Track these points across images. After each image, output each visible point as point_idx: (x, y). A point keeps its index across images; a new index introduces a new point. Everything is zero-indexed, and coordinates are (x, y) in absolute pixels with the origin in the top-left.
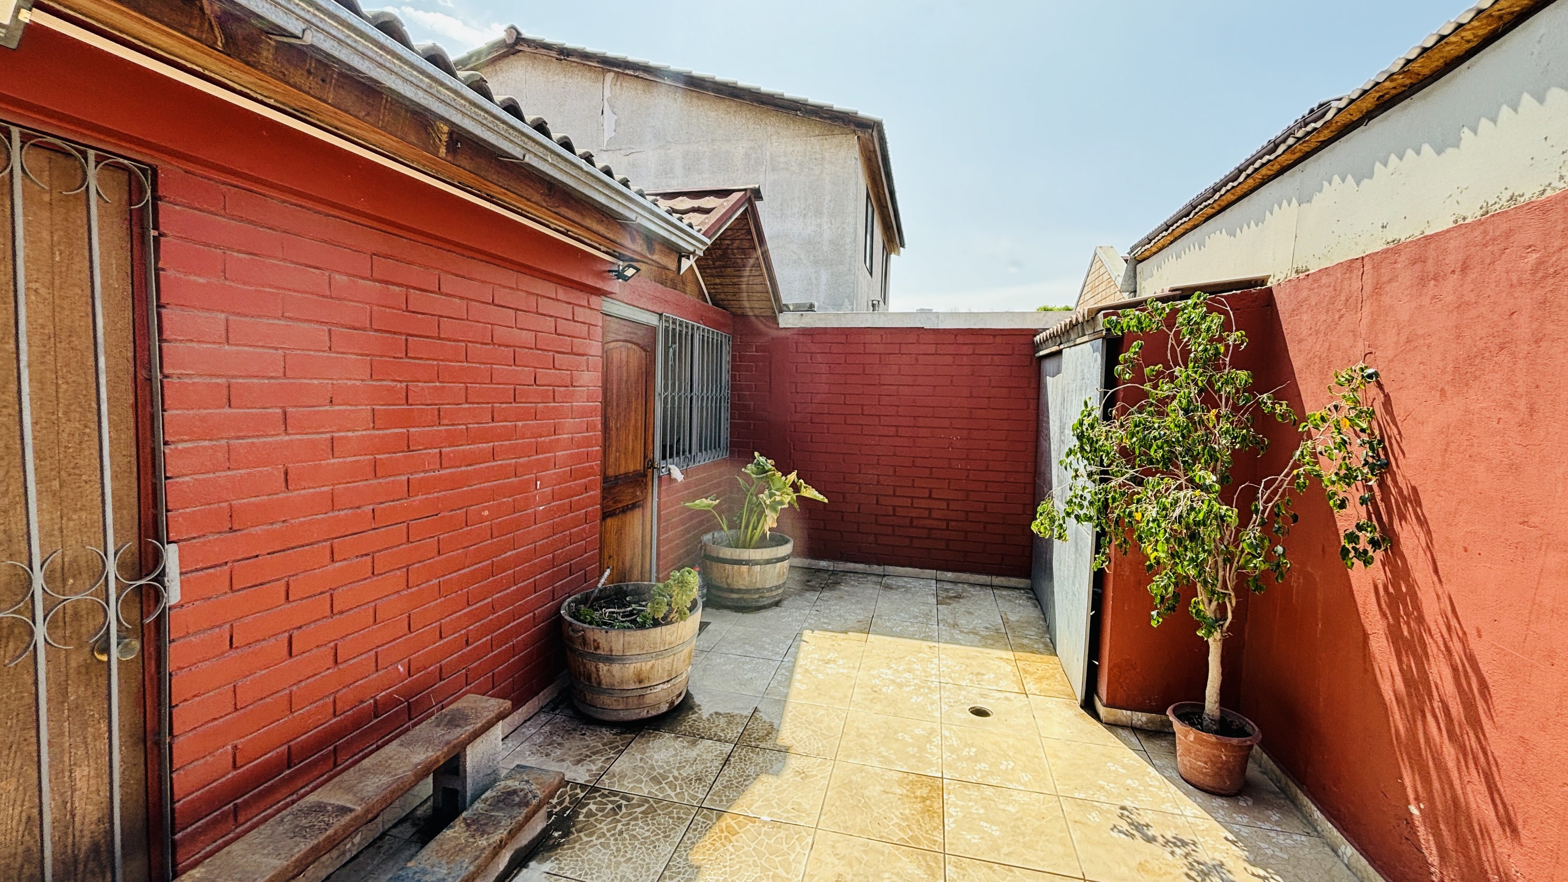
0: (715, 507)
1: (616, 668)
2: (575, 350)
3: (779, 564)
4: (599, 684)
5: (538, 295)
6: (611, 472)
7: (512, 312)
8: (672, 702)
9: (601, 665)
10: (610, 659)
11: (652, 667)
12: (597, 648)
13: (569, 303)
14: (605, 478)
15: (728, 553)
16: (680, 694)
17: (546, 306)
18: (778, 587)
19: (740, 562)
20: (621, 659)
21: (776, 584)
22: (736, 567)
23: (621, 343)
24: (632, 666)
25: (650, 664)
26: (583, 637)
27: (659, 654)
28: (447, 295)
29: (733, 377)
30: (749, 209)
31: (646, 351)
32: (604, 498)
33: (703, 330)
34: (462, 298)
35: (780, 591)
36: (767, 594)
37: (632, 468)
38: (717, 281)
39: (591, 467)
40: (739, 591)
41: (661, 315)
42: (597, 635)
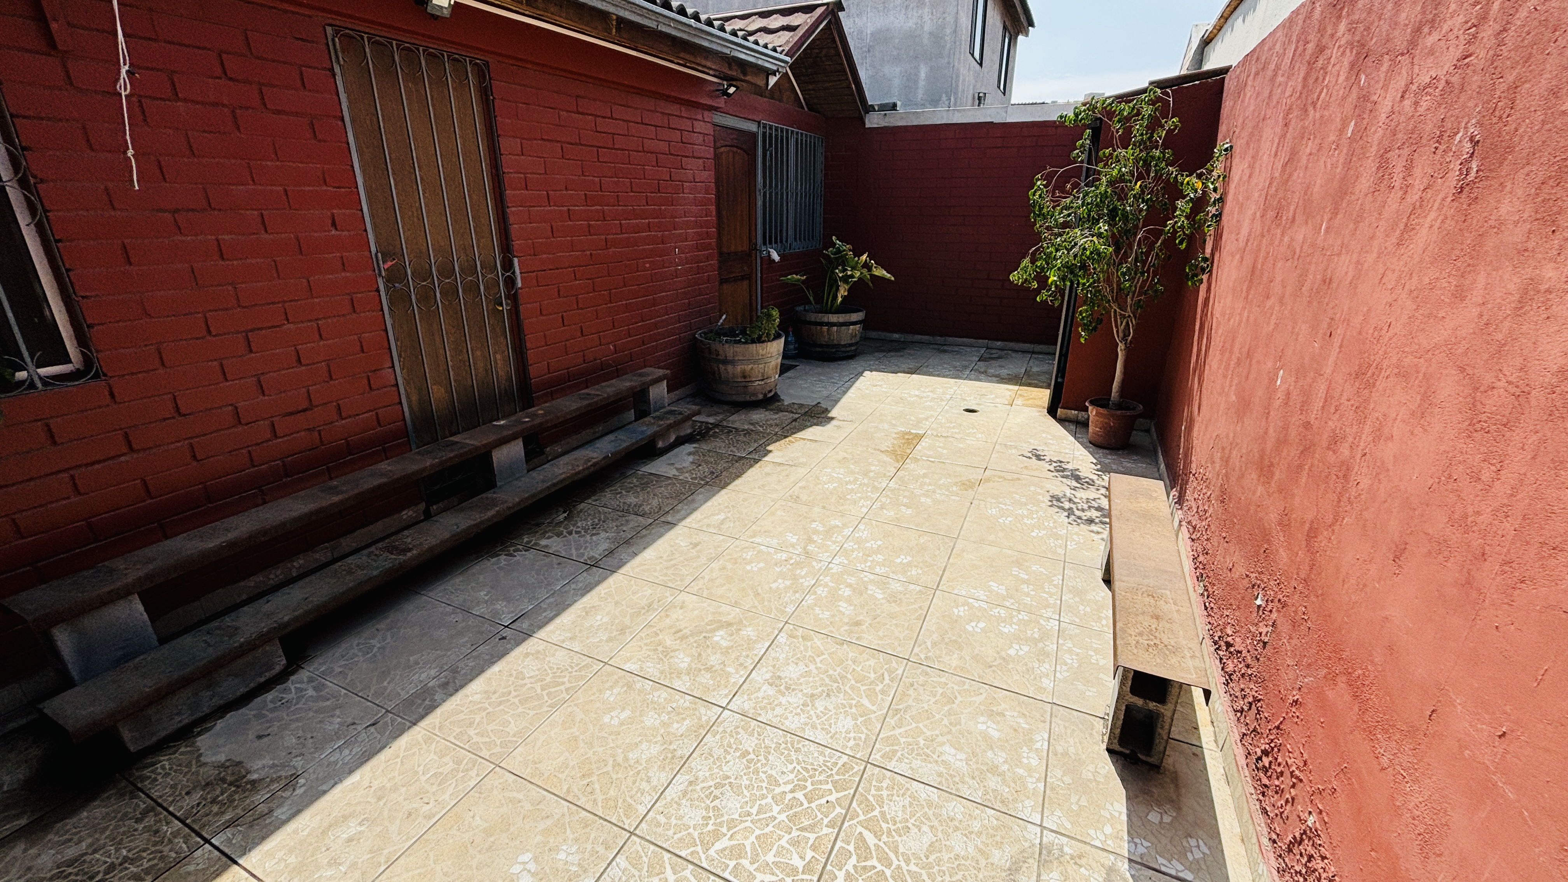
0: (803, 282)
1: (730, 368)
2: (695, 154)
3: (851, 327)
4: (720, 377)
5: (669, 114)
6: (725, 250)
7: (653, 128)
8: (765, 395)
9: (721, 366)
10: (726, 362)
11: (752, 369)
12: (718, 355)
13: (690, 119)
14: (721, 254)
15: (813, 317)
16: (770, 391)
17: (675, 122)
18: (851, 345)
19: (822, 324)
20: (733, 362)
21: (849, 342)
22: (819, 327)
23: (728, 148)
24: (739, 367)
25: (750, 366)
26: (709, 349)
27: (756, 362)
28: (616, 119)
29: (826, 175)
30: (833, 20)
31: (748, 154)
32: (720, 268)
33: (797, 133)
34: (624, 121)
35: (853, 348)
36: (843, 349)
37: (740, 249)
38: (811, 87)
39: (710, 244)
40: (821, 346)
41: (759, 123)
42: (716, 346)
